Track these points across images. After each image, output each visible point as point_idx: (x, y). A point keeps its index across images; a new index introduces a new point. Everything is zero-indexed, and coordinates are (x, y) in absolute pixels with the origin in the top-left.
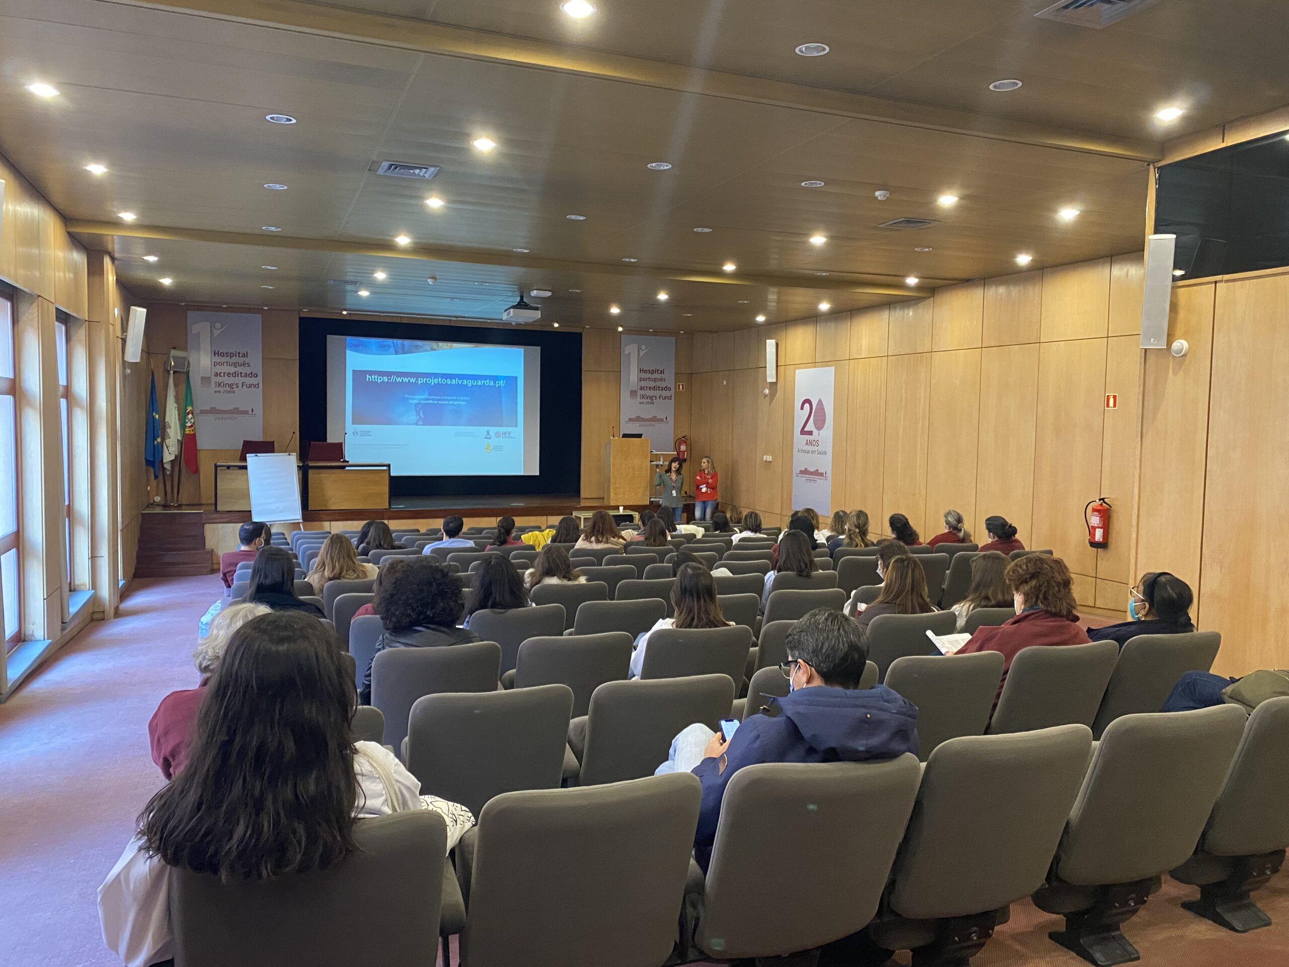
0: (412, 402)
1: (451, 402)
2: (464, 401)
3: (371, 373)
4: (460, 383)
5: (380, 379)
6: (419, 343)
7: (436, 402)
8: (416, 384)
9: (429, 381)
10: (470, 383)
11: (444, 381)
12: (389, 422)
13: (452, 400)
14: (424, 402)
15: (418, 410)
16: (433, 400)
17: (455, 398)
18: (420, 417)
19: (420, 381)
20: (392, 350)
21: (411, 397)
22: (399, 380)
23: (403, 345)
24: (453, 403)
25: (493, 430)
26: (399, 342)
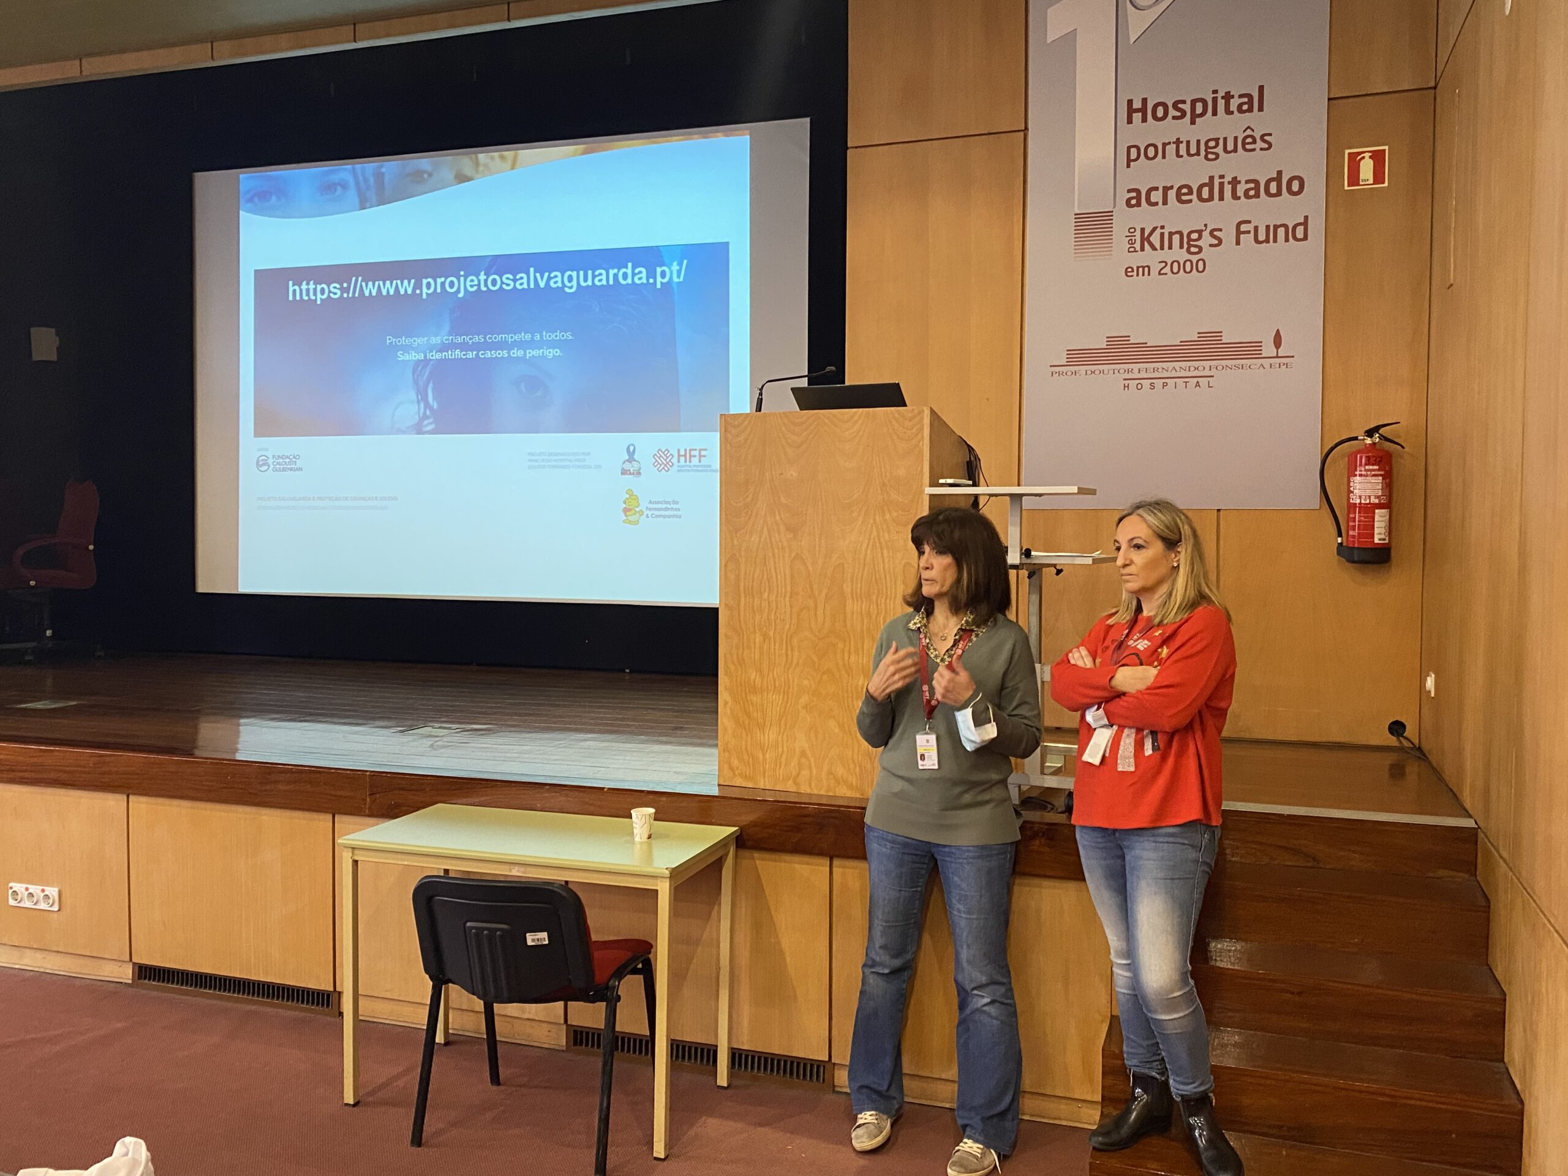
0: (407, 357)
1: (517, 353)
2: (552, 344)
3: (300, 274)
4: (542, 284)
5: (323, 291)
6: (423, 162)
7: (471, 355)
8: (415, 297)
9: (452, 284)
10: (571, 281)
11: (494, 282)
12: (348, 426)
13: (519, 345)
14: (438, 356)
15: (421, 384)
16: (464, 347)
17: (528, 337)
18: (427, 405)
19: (429, 287)
20: (352, 195)
21: (404, 341)
22: (371, 289)
23: (379, 176)
24: (520, 353)
25: (648, 443)
26: (367, 167)
